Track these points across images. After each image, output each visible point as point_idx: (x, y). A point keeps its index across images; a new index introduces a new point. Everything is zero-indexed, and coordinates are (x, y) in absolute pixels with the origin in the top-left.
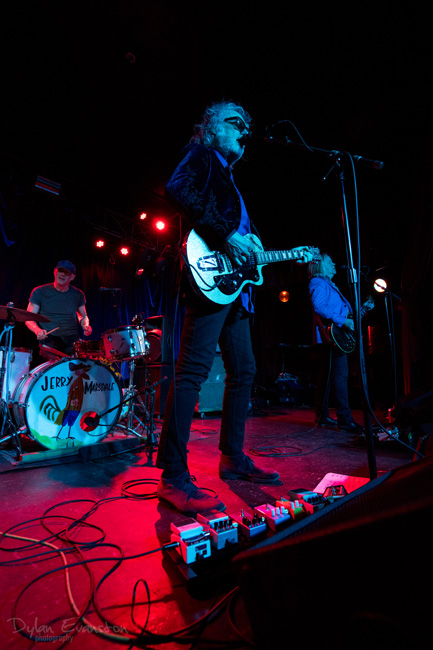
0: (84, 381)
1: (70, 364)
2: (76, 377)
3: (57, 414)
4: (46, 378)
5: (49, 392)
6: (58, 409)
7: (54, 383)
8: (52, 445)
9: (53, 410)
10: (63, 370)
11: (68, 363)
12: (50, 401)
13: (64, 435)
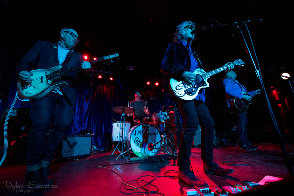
0: (148, 132)
1: (142, 126)
2: (144, 131)
3: (140, 144)
4: (135, 131)
5: (137, 136)
6: (140, 142)
7: (138, 133)
8: (140, 155)
9: (138, 142)
10: (140, 128)
11: (141, 126)
12: (137, 139)
13: (143, 152)
